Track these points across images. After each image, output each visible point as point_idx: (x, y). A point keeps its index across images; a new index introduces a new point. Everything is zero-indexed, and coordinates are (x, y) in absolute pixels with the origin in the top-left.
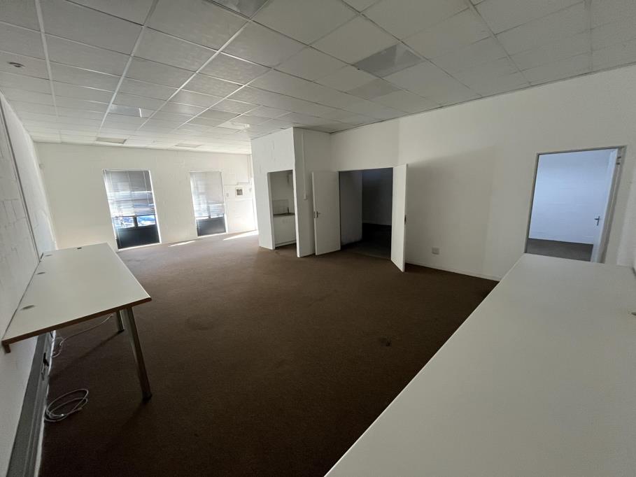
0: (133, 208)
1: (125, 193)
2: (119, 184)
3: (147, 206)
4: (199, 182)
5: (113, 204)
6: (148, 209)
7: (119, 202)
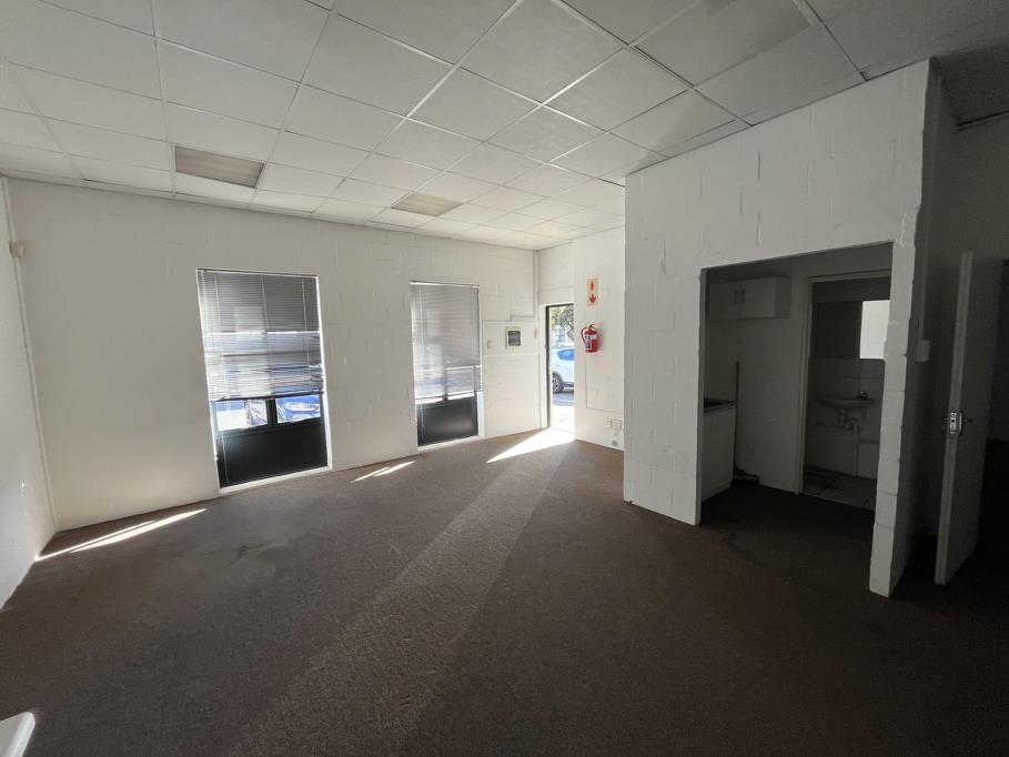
0: (267, 377)
1: (251, 335)
2: (236, 309)
3: (303, 370)
4: (429, 313)
5: (216, 363)
6: (306, 378)
7: (231, 358)
